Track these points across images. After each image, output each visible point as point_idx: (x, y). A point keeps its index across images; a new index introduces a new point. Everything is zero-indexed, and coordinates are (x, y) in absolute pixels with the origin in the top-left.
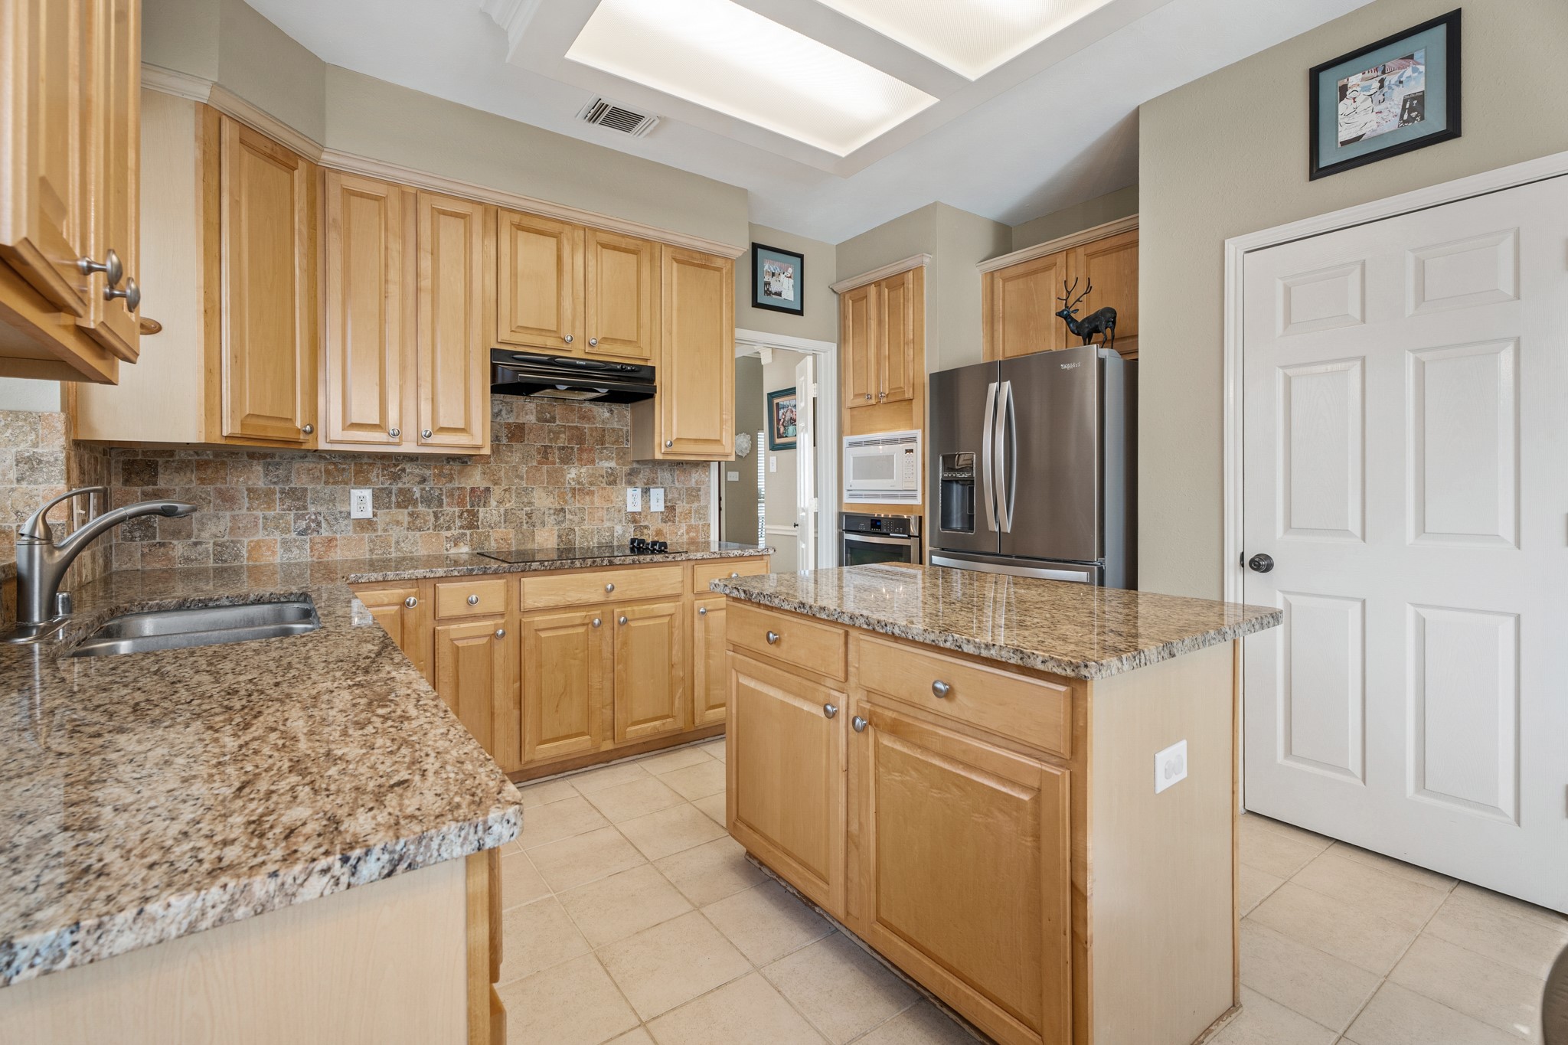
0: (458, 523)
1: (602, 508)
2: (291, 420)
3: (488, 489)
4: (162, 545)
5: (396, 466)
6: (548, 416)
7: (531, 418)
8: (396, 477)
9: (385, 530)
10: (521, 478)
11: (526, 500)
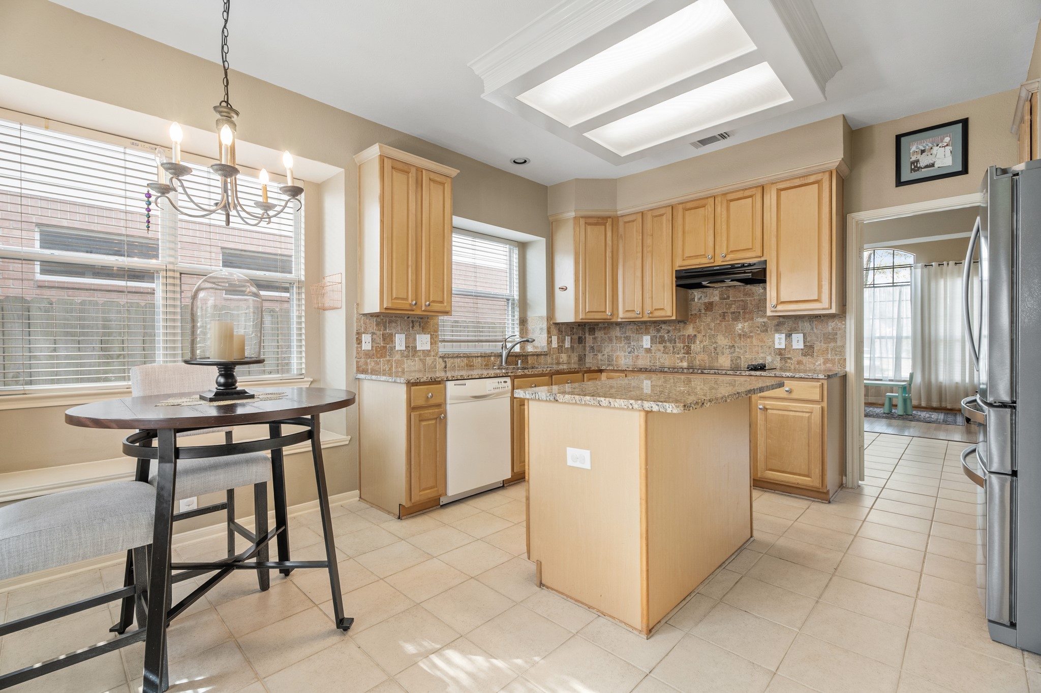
0: (682, 351)
1: (758, 346)
2: (605, 312)
3: (695, 335)
4: (596, 355)
5: (659, 326)
6: (726, 296)
7: (717, 298)
8: (658, 331)
9: (655, 353)
10: (711, 330)
11: (713, 341)
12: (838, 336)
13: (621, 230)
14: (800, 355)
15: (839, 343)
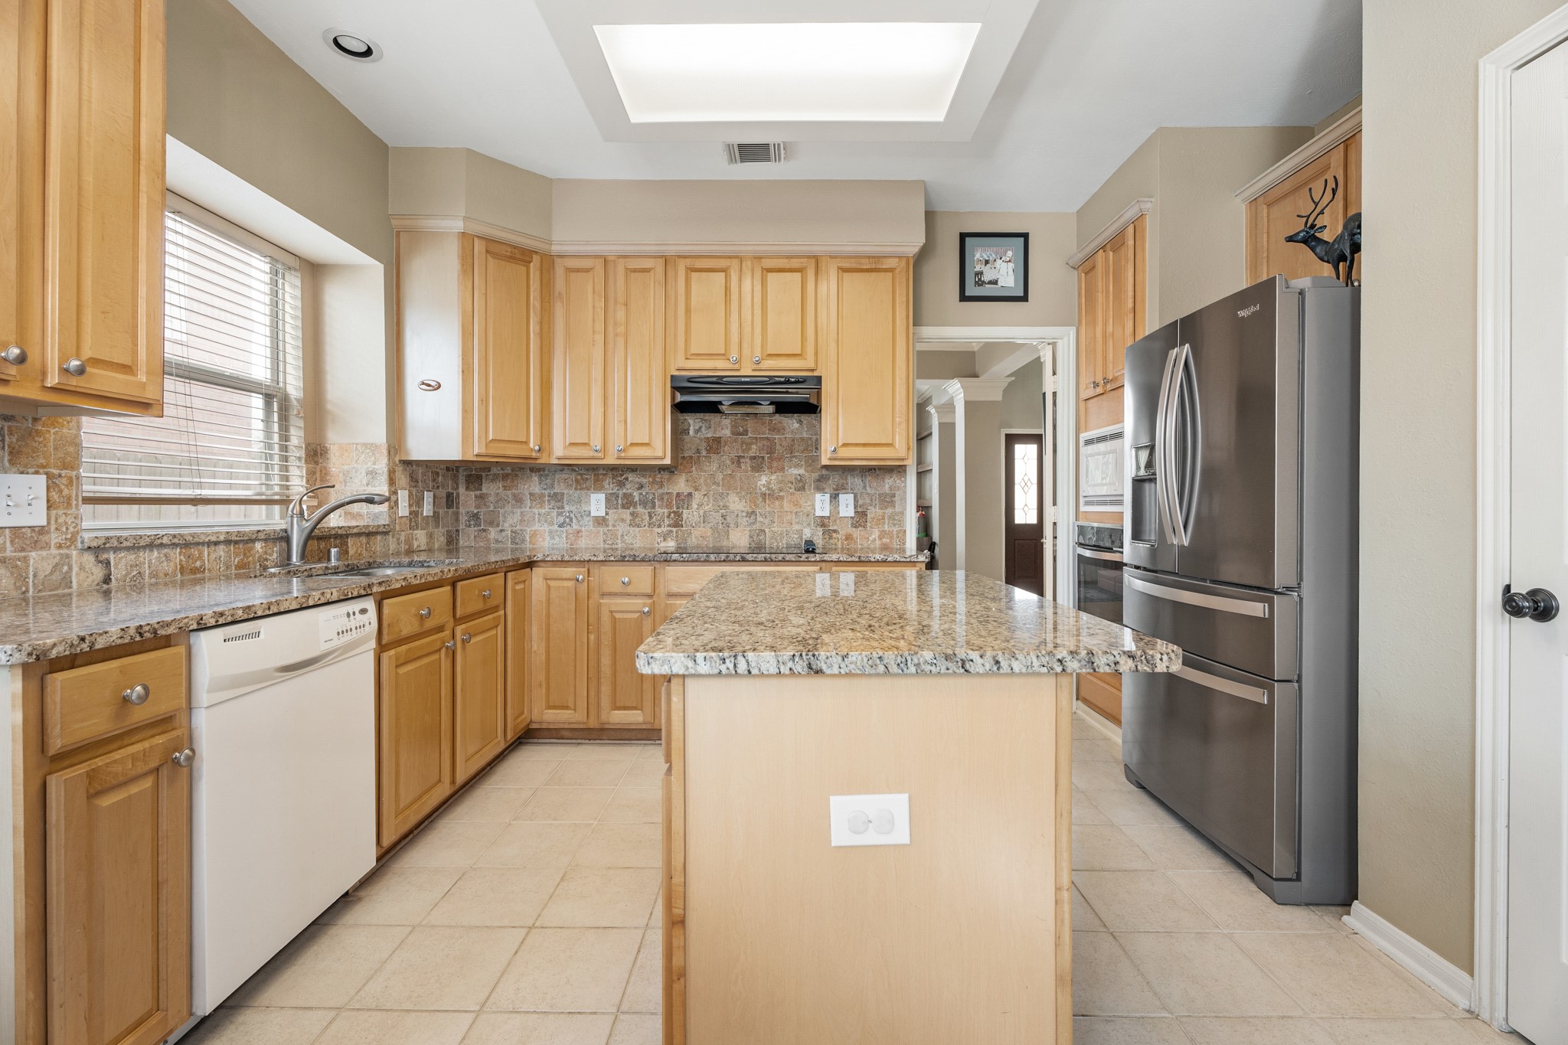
0: (667, 522)
1: (791, 512)
2: (526, 443)
3: (690, 494)
4: (484, 530)
5: (622, 475)
6: (741, 429)
7: (727, 432)
8: (621, 485)
9: (614, 526)
10: (718, 485)
11: (721, 504)
12: (897, 498)
13: (560, 283)
14: (850, 526)
15: (898, 509)
